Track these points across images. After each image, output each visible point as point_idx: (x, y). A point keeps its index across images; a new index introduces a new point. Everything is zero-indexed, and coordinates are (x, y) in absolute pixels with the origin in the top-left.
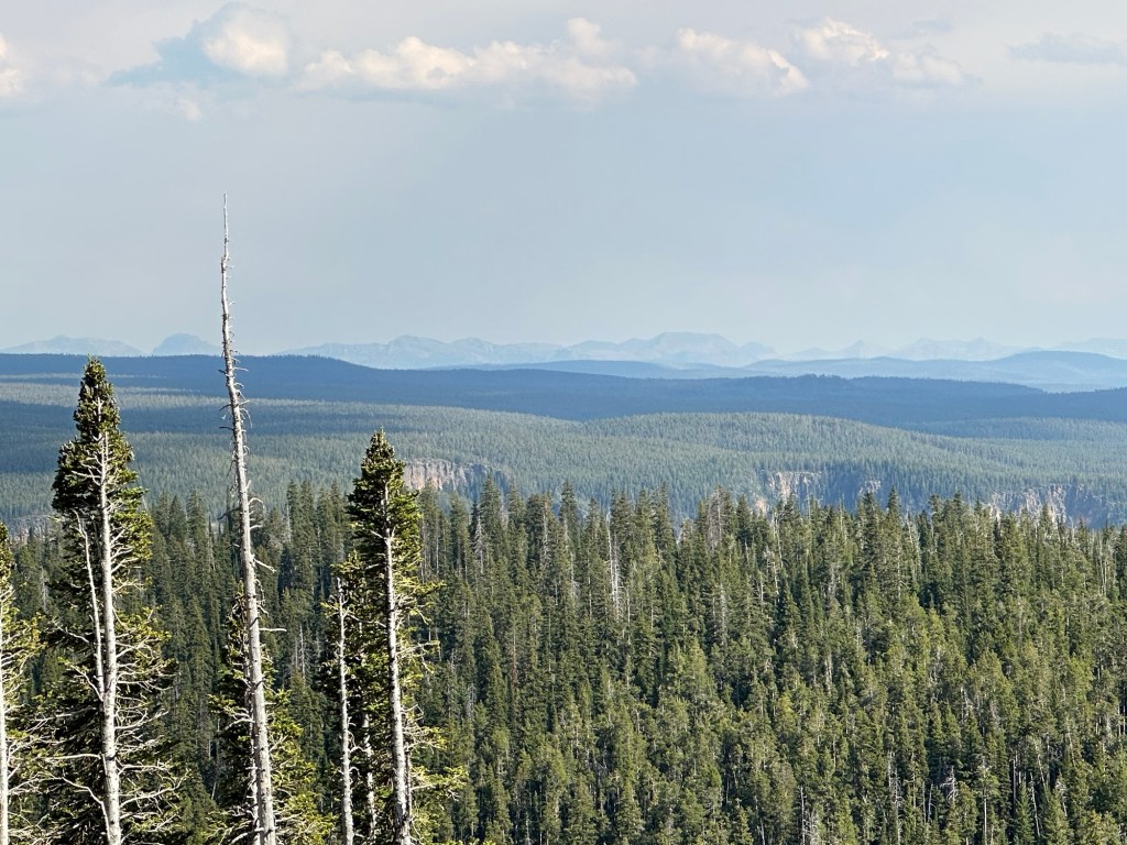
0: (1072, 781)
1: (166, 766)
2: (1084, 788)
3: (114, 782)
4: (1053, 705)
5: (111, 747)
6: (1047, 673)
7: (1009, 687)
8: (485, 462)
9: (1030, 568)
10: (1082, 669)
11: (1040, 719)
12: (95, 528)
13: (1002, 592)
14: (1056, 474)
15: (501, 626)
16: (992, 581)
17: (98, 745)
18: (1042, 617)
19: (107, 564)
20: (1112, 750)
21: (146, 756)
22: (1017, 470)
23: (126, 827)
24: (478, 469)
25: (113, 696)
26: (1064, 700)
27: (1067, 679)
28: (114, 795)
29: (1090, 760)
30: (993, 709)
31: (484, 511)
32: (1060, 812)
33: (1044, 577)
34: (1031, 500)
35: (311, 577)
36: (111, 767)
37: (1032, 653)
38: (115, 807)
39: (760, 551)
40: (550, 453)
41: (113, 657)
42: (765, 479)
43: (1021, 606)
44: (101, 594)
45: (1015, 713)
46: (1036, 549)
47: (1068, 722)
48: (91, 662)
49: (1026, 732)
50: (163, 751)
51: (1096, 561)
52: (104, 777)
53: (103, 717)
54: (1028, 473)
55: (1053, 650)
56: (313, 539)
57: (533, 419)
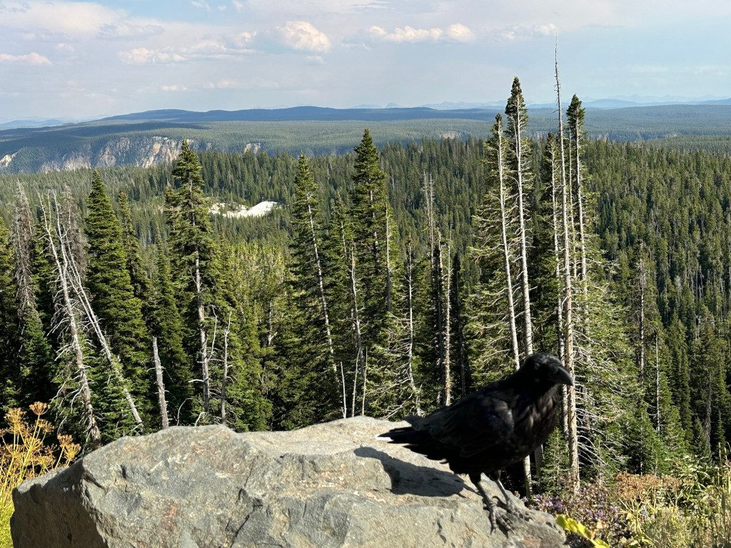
0: (617, 203)
1: (531, 174)
2: (620, 205)
3: (520, 177)
4: (611, 185)
5: (519, 169)
6: (610, 177)
7: (601, 181)
8: (465, 131)
9: (605, 152)
10: (618, 176)
11: (609, 188)
12: (516, 118)
13: (598, 158)
14: (606, 130)
15: (474, 170)
16: (595, 156)
17: (517, 169)
18: (608, 164)
19: (519, 126)
20: (627, 195)
21: (525, 171)
22: (596, 129)
23: (522, 187)
24: (464, 133)
25: (520, 157)
26: (614, 184)
27: (615, 178)
28: (520, 180)
29: (621, 198)
30: (596, 187)
31: (468, 142)
32: (614, 210)
33: (608, 154)
34: (600, 136)
35: (428, 159)
36: (520, 174)
37: (606, 172)
38: (521, 183)
39: (536, 150)
40: (481, 129)
41: (520, 148)
42: (533, 133)
43: (603, 162)
44: (517, 133)
45: (602, 187)
46: (607, 148)
47: (616, 189)
48: (515, 149)
49: (605, 191)
50: (530, 170)
51: (621, 150)
52: (518, 176)
53: (518, 162)
54: (599, 129)
55: (611, 172)
56: (428, 150)
57: (477, 121)
